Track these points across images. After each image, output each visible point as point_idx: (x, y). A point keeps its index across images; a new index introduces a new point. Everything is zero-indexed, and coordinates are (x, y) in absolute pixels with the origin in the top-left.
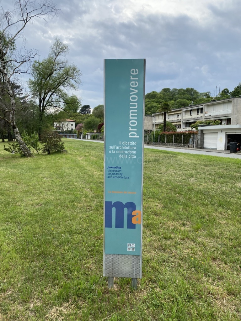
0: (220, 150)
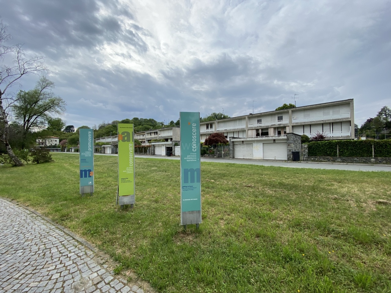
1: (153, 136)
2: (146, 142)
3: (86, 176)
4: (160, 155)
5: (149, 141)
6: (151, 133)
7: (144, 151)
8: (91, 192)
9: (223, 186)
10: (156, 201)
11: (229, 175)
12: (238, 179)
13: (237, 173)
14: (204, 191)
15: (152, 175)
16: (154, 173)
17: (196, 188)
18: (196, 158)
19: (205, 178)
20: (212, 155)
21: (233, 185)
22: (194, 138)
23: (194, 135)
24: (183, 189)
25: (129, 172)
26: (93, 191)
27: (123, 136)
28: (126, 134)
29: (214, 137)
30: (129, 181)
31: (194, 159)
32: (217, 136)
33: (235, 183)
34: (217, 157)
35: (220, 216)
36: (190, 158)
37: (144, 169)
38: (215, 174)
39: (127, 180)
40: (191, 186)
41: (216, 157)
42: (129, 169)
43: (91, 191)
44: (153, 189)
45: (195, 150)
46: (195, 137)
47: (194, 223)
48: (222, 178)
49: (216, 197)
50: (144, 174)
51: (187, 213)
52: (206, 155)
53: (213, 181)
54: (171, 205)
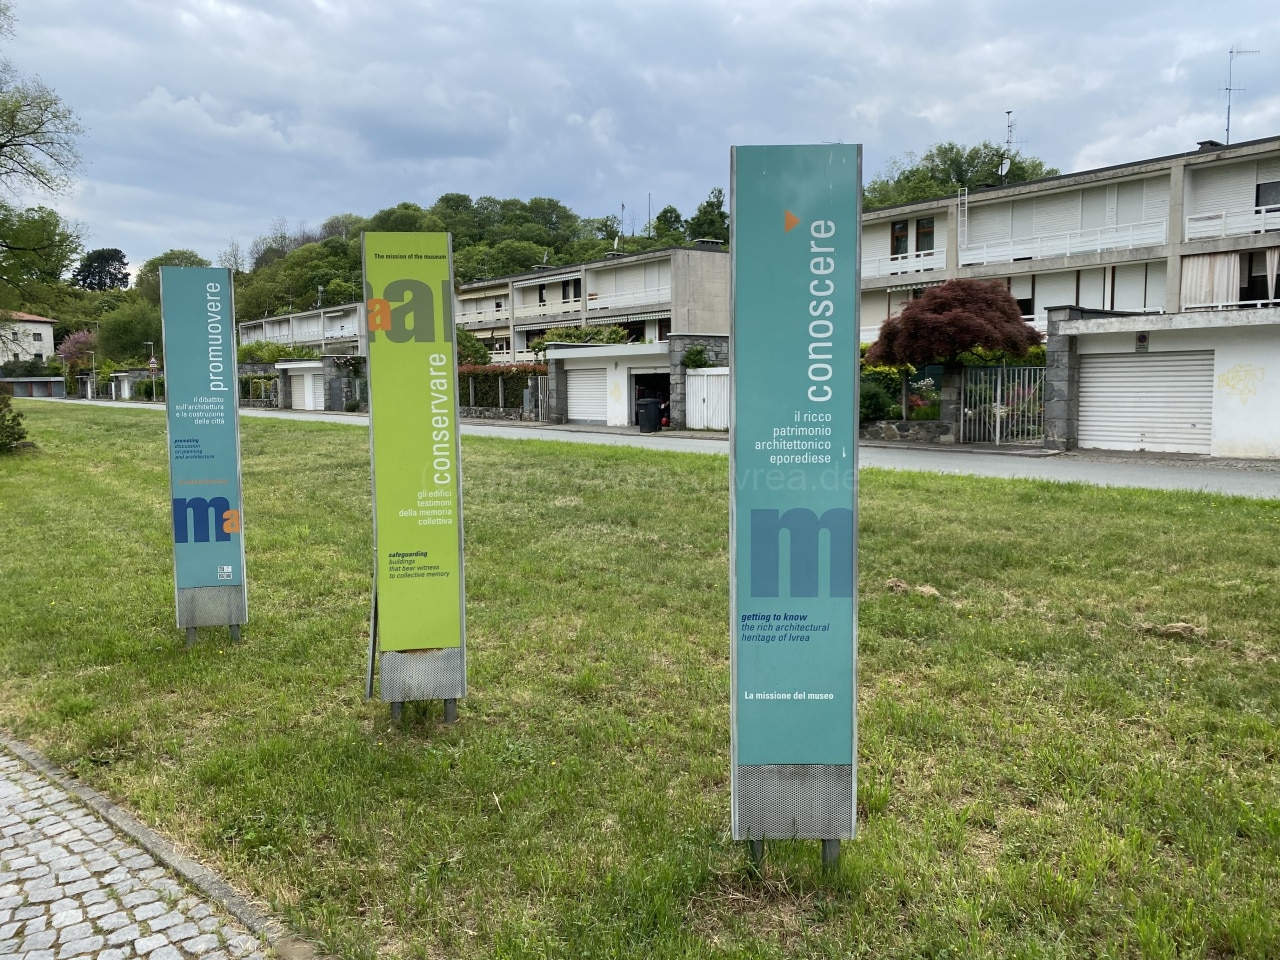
0: (615, 427)
1: (555, 305)
2: (518, 344)
3: (202, 536)
4: (599, 426)
5: (529, 335)
6: (542, 287)
7: (506, 400)
8: (234, 622)
9: (995, 622)
10: (584, 693)
11: (1037, 561)
12: (1100, 585)
13: (1091, 546)
14: (874, 651)
15: (556, 538)
16: (565, 530)
17: (825, 628)
18: (828, 445)
19: (879, 574)
20: (920, 425)
21: (1063, 622)
22: (822, 317)
23: (820, 300)
24: (748, 633)
25: (435, 517)
26: (243, 619)
27: (394, 305)
28: (408, 296)
29: (941, 307)
30: (434, 571)
31: (817, 452)
32: (963, 303)
33: (1080, 612)
34: (957, 441)
35: (971, 805)
36: (789, 445)
37: (509, 504)
38: (946, 550)
39: (420, 561)
40: (796, 618)
41: (950, 438)
42: (427, 504)
43: (230, 618)
44: (562, 620)
45: (826, 393)
46: (827, 308)
47: (812, 835)
48: (987, 577)
49: (951, 692)
50: (509, 533)
51: (770, 771)
52: (883, 424)
53: (929, 590)
54: (670, 720)
